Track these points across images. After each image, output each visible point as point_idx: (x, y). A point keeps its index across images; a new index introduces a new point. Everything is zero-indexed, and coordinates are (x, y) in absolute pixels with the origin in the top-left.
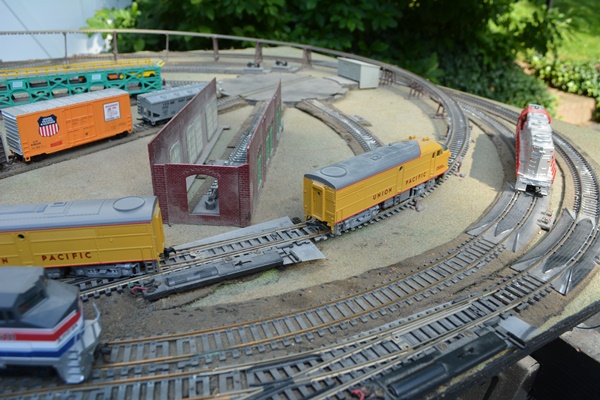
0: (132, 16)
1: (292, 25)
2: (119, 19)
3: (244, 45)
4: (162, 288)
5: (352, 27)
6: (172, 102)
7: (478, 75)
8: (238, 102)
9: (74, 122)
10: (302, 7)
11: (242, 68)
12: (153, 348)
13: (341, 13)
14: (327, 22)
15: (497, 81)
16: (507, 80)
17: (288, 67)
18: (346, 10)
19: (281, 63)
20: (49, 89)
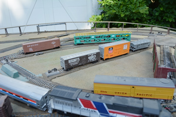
0: (102, 17)
1: (150, 20)
2: (98, 18)
3: (135, 26)
5: (170, 21)
6: (139, 45)
9: (117, 50)
10: (153, 14)
11: (148, 34)
13: (167, 16)
14: (162, 19)
17: (162, 34)
18: (169, 15)
19: (160, 33)
20: (100, 39)
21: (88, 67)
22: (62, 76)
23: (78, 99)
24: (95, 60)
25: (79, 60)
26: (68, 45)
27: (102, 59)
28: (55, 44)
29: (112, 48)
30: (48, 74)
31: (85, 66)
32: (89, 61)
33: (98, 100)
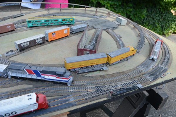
4: (80, 72)
6: (78, 29)
7: (158, 15)
8: (91, 28)
9: (58, 34)
11: (92, 16)
12: (80, 82)
15: (164, 17)
16: (167, 17)
17: (104, 16)
19: (102, 15)
20: (49, 22)
21: (37, 48)
22: (17, 55)
23: (25, 69)
24: (42, 42)
25: (29, 43)
26: (22, 27)
27: (47, 41)
28: (10, 28)
29: (55, 33)
30: (6, 55)
31: (34, 47)
32: (36, 43)
33: (35, 69)
